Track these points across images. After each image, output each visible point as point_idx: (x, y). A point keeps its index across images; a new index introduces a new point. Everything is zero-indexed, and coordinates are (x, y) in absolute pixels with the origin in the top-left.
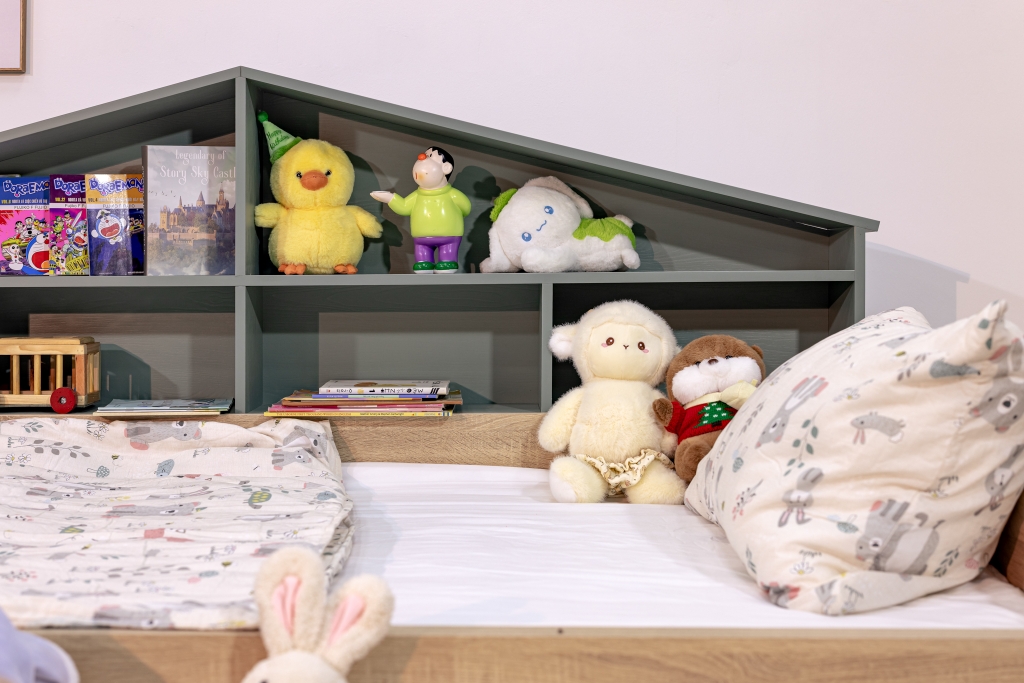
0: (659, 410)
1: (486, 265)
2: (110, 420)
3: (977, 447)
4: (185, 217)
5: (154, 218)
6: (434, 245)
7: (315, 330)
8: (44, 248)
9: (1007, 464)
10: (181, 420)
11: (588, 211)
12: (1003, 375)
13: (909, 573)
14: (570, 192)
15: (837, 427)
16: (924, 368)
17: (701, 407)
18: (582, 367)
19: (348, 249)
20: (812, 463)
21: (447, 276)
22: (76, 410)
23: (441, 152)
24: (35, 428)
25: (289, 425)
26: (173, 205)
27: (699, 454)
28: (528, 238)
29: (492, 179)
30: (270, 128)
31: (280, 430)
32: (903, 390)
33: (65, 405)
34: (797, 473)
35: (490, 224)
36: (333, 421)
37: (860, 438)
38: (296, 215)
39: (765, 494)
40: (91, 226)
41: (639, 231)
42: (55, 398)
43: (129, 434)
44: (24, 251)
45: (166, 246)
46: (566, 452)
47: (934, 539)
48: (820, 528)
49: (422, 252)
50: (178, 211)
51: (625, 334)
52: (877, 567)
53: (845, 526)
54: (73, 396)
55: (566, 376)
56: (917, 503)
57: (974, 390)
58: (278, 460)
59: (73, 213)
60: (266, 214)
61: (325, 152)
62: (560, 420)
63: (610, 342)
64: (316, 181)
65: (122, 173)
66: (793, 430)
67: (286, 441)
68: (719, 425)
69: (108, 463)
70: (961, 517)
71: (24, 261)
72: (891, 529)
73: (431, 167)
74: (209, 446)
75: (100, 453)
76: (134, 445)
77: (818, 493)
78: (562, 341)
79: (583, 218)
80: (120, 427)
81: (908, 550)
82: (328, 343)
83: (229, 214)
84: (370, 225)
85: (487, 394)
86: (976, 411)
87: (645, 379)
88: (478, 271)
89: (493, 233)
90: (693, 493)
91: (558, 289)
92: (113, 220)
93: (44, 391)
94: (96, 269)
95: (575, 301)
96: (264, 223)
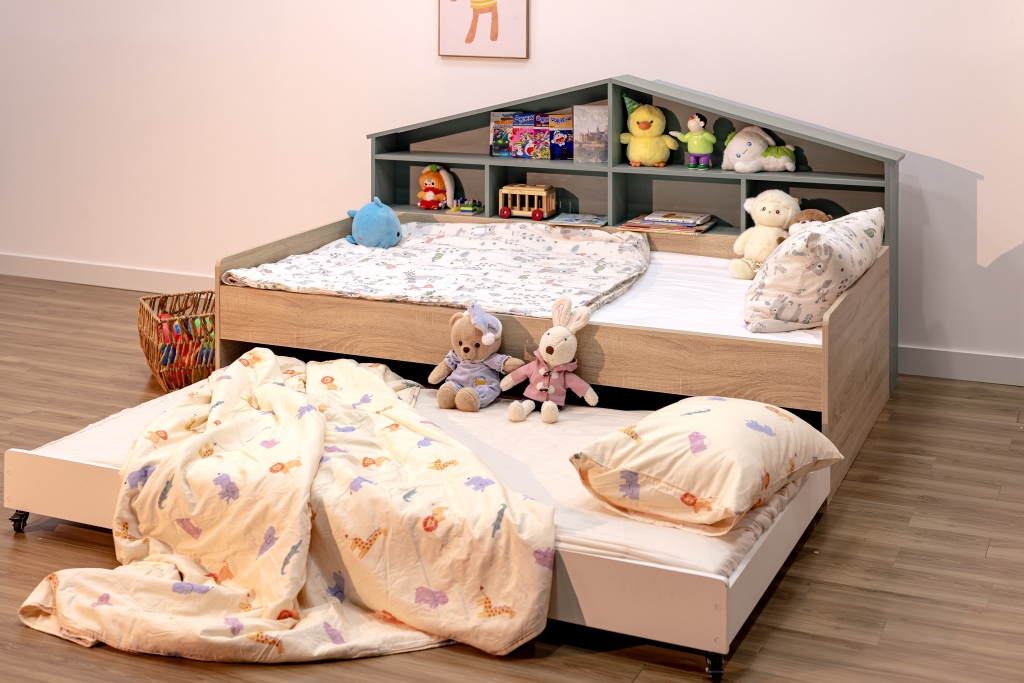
1: (722, 166)
2: (554, 226)
3: (812, 280)
4: (591, 137)
5: (577, 137)
6: (697, 158)
8: (532, 146)
9: (824, 286)
10: (584, 228)
11: (772, 143)
12: (816, 257)
13: (789, 321)
18: (756, 218)
21: (701, 172)
22: (542, 219)
23: (699, 117)
24: (524, 227)
25: (629, 233)
26: (585, 132)
28: (739, 157)
30: (627, 100)
31: (624, 235)
33: (538, 217)
36: (647, 233)
38: (637, 140)
40: (551, 138)
42: (535, 213)
43: (562, 233)
44: (523, 147)
45: (581, 150)
47: (799, 310)
48: (761, 303)
49: (692, 159)
50: (587, 135)
51: (770, 207)
52: (776, 318)
53: (767, 303)
54: (541, 213)
55: (749, 222)
56: (791, 297)
57: (807, 261)
58: (621, 250)
59: (544, 132)
60: (624, 138)
61: (651, 112)
62: (742, 240)
63: (764, 209)
64: (647, 125)
67: (627, 241)
69: (552, 245)
71: (523, 151)
72: (780, 305)
73: (694, 123)
74: (594, 240)
75: (549, 241)
76: (564, 238)
77: (763, 291)
79: (769, 146)
80: (558, 230)
84: (670, 144)
85: (729, 221)
86: (809, 268)
87: (779, 227)
89: (725, 152)
91: (751, 182)
92: (561, 135)
93: (529, 210)
94: (553, 157)
95: (755, 188)
96: (623, 142)
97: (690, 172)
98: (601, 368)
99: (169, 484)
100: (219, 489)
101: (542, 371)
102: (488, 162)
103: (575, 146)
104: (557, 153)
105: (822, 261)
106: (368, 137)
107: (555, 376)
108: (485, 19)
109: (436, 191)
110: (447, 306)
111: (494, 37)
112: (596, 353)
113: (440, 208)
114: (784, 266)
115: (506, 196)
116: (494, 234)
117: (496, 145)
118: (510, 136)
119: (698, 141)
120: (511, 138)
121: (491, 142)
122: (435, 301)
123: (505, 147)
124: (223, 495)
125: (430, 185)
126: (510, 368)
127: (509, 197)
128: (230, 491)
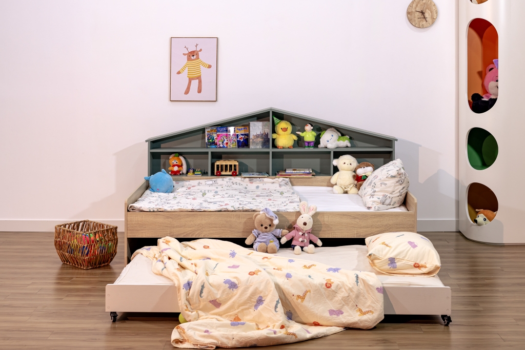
0: (354, 177)
1: (319, 146)
2: (245, 178)
3: (397, 187)
4: (257, 136)
5: (251, 137)
6: (309, 143)
7: (283, 158)
8: (227, 142)
9: (402, 189)
10: (259, 178)
11: (340, 135)
12: (401, 177)
13: (387, 205)
14: (336, 131)
15: (378, 184)
16: (390, 176)
17: (361, 176)
18: (339, 167)
19: (291, 143)
20: (375, 189)
21: (312, 149)
22: (237, 175)
23: (311, 124)
24: (231, 179)
25: (282, 179)
26: (255, 134)
27: (361, 185)
28: (328, 141)
29: (320, 128)
30: (275, 118)
31: (279, 180)
32: (387, 179)
33: (234, 174)
34: (373, 190)
35: (320, 138)
36: (290, 178)
37: (381, 186)
38: (281, 136)
39: (368, 194)
40: (237, 138)
41: (351, 138)
42: (233, 173)
43: (250, 180)
44: (223, 143)
45: (254, 142)
46: (336, 184)
47: (391, 200)
48: (375, 199)
49: (306, 144)
51: (347, 162)
52: (383, 204)
53: (379, 198)
54: (236, 173)
55: (336, 169)
56: (389, 195)
57: (397, 179)
58: (280, 186)
59: (233, 135)
60: (275, 136)
61: (286, 124)
62: (335, 178)
63: (345, 163)
64: (285, 130)
65: (242, 126)
66: (373, 184)
67: (281, 182)
68: (365, 180)
69: (246, 186)
70: (396, 197)
71: (223, 144)
72: (385, 199)
73: (308, 128)
74: (266, 183)
75: (244, 184)
76: (250, 183)
77: (375, 193)
78: (335, 162)
79: (339, 136)
80: (247, 179)
81: (388, 202)
82: (286, 161)
83: (267, 135)
84: (295, 138)
85: (319, 171)
86: (397, 182)
87: (351, 170)
88: (317, 147)
89: (321, 140)
90: (359, 192)
91: (335, 152)
92: (241, 136)
93: (230, 172)
94: (239, 147)
95: (338, 155)
96: (274, 138)
97: (307, 149)
98: (320, 231)
99: (203, 287)
100: (227, 285)
101: (301, 233)
102: (210, 151)
103: (251, 141)
104: (240, 144)
105: (402, 179)
106: (146, 141)
107: (306, 235)
108: (195, 83)
109: (179, 166)
110: (246, 211)
111: (200, 91)
112: (318, 224)
113: (180, 174)
114: (385, 182)
115: (218, 166)
116: (217, 183)
117: (209, 142)
118: (215, 138)
119: (309, 135)
120: (216, 139)
121: (206, 141)
122: (241, 209)
123: (214, 143)
124: (230, 288)
125: (175, 163)
126: (284, 234)
127: (220, 166)
128: (233, 286)
